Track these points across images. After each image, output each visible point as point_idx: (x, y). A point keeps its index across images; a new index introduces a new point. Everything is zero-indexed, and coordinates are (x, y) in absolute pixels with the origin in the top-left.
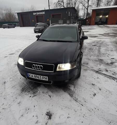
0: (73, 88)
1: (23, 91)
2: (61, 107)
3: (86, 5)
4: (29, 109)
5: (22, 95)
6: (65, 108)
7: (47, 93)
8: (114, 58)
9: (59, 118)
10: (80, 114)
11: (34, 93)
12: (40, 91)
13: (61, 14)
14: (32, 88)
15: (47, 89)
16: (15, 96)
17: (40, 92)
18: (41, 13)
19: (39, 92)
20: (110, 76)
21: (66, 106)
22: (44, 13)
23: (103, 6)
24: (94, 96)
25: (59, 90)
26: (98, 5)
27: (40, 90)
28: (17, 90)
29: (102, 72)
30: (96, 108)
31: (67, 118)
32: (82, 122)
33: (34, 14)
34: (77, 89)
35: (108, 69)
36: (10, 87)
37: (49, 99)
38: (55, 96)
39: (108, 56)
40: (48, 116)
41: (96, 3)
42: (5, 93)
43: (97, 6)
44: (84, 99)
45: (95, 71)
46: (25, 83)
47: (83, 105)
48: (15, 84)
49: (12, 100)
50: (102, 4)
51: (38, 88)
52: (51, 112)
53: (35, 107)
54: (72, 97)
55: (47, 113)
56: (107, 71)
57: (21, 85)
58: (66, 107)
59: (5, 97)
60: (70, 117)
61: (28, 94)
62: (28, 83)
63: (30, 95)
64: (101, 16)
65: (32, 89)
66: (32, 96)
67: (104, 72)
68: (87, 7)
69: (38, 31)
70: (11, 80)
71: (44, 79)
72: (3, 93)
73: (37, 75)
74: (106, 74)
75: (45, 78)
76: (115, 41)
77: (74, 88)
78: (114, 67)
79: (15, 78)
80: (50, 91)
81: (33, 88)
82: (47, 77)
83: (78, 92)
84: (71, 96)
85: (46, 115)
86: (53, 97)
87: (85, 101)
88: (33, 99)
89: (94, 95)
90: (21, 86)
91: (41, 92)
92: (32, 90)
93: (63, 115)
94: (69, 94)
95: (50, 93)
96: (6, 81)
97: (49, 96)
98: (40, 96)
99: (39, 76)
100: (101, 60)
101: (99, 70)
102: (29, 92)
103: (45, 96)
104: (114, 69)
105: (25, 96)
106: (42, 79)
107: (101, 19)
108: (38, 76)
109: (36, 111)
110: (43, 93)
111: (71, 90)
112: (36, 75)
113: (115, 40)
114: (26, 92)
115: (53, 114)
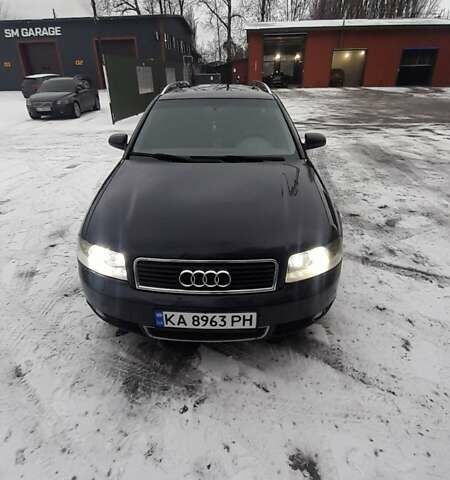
0: (326, 336)
1: (134, 391)
2: (330, 421)
3: (224, 11)
4: (209, 467)
5: (140, 411)
6: (345, 422)
7: (243, 379)
8: (385, 207)
9: (348, 462)
10: (406, 427)
11: (191, 389)
12: (209, 374)
13: (133, 41)
14: (169, 369)
15: (234, 358)
16: (111, 427)
17: (215, 378)
18: (45, 32)
19: (207, 379)
20: (412, 270)
21: (345, 412)
22: (56, 31)
23: (280, 20)
24: (408, 350)
25: (282, 356)
26: (262, 15)
27: (211, 371)
28: (103, 393)
29: (382, 260)
30: (437, 390)
31: (373, 455)
32: (429, 455)
33: (11, 33)
34: (341, 334)
35: (392, 247)
36: (58, 389)
37: (268, 402)
38: (280, 383)
39: (366, 197)
40: (302, 470)
41: (256, 9)
42: (51, 424)
43: (260, 16)
44: (385, 369)
45: (357, 257)
46: (123, 354)
47: (394, 393)
48: (77, 369)
49: (108, 446)
50: (276, 12)
51: (194, 365)
52: (303, 451)
53: (227, 448)
54: (341, 370)
55: (292, 458)
56: (392, 252)
57: (110, 366)
58: (347, 416)
59: (64, 444)
60: (381, 451)
61: (165, 399)
62: (139, 351)
63: (177, 404)
64: (278, 57)
65: (169, 372)
66: (190, 406)
67: (387, 259)
68: (226, 21)
69: (48, 109)
70: (45, 352)
71: (238, 326)
72: (37, 424)
73: (207, 315)
74: (395, 263)
75: (244, 320)
76: (356, 144)
77: (329, 332)
78: (405, 235)
79: (60, 342)
80: (252, 366)
81: (173, 371)
82: (254, 315)
83: (352, 347)
84: (337, 365)
85: (295, 467)
86: (275, 386)
87: (393, 376)
88: (200, 417)
89: (403, 346)
90: (113, 373)
91: (218, 379)
92: (173, 377)
93: (353, 449)
94: (327, 362)
95: (256, 375)
96: (20, 361)
97: (258, 386)
98: (223, 396)
99: (218, 315)
100: (352, 215)
101: (366, 253)
102: (166, 389)
103: (242, 393)
104: (407, 241)
105: (159, 411)
106: (228, 326)
107: (277, 65)
108: (210, 316)
109: (245, 468)
110: (227, 379)
111: (323, 345)
112: (200, 315)
113: (355, 142)
114: (154, 396)
115: (316, 456)
